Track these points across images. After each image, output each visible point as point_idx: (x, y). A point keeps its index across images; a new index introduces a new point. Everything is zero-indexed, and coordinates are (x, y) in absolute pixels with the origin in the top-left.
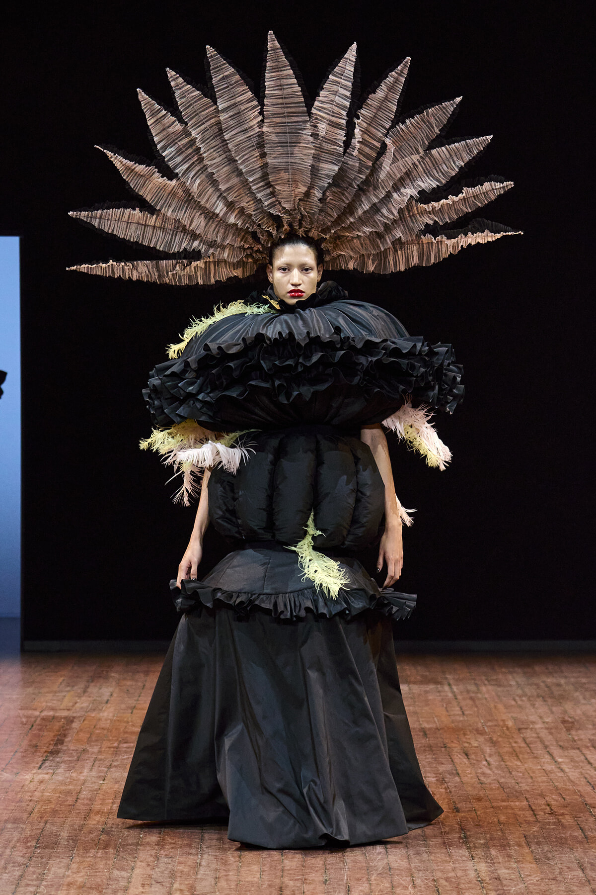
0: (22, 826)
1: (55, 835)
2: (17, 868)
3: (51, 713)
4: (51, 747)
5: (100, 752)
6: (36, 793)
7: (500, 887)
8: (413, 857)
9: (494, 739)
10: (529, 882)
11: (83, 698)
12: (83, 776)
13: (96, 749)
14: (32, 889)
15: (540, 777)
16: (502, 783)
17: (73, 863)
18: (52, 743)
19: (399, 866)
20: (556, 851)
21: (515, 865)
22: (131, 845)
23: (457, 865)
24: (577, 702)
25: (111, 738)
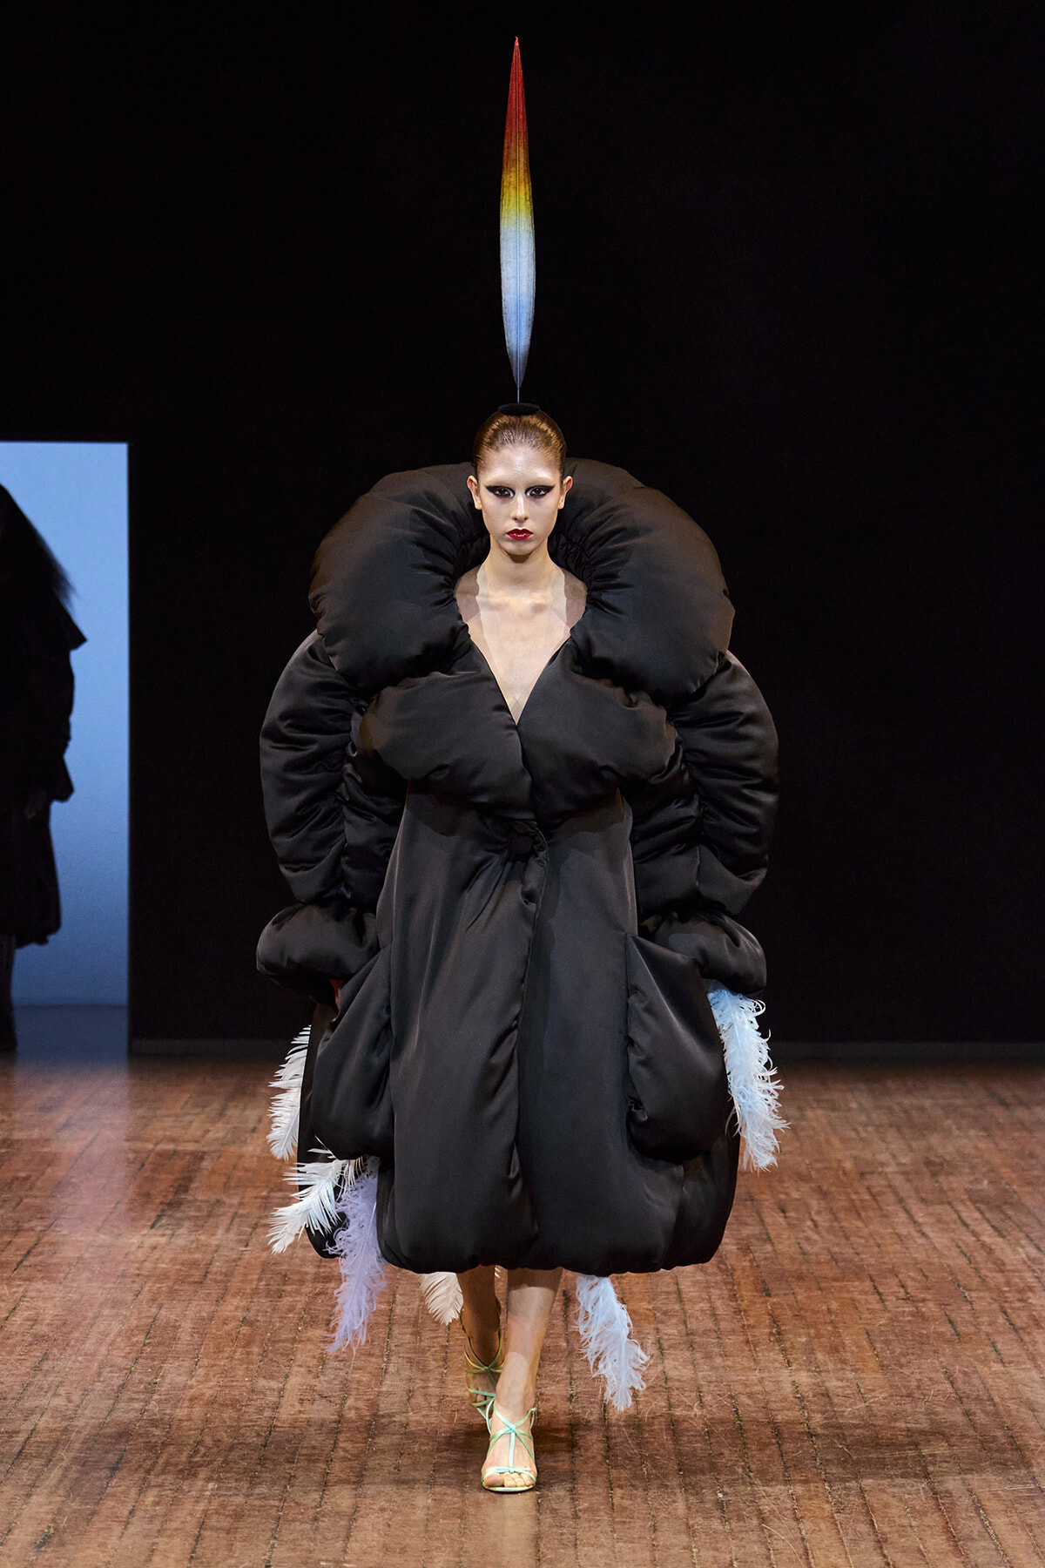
0: (125, 1313)
1: (173, 1327)
2: (116, 1375)
3: (171, 1147)
4: (170, 1196)
5: (241, 1204)
6: (147, 1265)
7: (828, 1408)
8: (701, 1361)
9: (825, 1188)
10: (872, 1400)
11: (219, 1125)
12: (217, 1239)
13: (235, 1201)
14: (137, 1405)
15: (891, 1245)
16: (835, 1253)
17: (199, 1367)
18: (171, 1189)
19: (681, 1376)
20: (913, 1354)
21: (851, 1375)
22: (284, 1342)
23: (766, 1375)
24: (947, 1133)
25: (258, 1184)
